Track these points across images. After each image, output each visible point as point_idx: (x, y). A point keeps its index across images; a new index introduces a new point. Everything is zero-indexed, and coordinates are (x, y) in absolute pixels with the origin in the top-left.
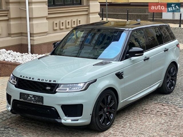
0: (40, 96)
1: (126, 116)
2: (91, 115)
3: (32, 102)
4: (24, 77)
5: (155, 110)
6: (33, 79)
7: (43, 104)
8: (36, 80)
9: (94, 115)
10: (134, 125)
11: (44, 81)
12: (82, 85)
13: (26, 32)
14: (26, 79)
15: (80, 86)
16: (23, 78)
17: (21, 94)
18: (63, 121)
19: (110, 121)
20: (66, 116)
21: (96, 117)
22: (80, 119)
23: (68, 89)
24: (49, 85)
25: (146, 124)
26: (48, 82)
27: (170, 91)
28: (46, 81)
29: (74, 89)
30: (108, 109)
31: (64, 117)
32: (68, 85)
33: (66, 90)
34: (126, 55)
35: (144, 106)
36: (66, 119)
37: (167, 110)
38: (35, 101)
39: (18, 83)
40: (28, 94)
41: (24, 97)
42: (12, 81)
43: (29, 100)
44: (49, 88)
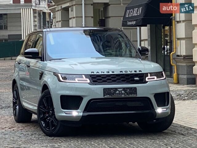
0: (133, 88)
3: (123, 96)
6: (113, 72)
7: (137, 95)
11: (129, 73)
14: (103, 74)
16: (98, 74)
17: (105, 90)
28: (131, 72)
38: (126, 94)
39: (92, 80)
40: (115, 88)
41: (110, 92)
42: (78, 80)
43: (117, 94)
44: (138, 79)
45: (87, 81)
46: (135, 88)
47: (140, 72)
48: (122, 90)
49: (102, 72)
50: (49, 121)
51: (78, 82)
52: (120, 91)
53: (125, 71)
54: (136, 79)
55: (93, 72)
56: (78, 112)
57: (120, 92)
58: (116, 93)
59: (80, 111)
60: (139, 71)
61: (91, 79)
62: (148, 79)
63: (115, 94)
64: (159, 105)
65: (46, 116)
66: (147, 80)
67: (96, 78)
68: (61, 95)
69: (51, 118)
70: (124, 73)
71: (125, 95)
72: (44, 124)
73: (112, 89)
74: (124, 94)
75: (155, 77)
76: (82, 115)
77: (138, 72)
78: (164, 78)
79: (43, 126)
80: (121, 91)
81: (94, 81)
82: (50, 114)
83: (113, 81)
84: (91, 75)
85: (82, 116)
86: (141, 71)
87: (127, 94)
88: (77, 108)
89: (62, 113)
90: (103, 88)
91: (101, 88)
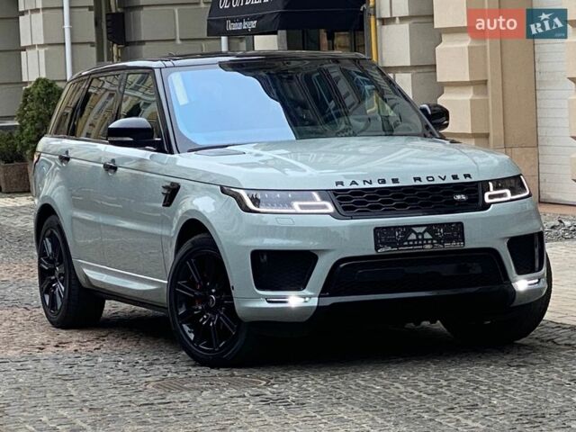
0: (452, 223)
3: (428, 247)
6: (395, 181)
11: (438, 181)
17: (378, 231)
28: (444, 180)
38: (435, 241)
39: (341, 204)
40: (406, 226)
41: (392, 239)
42: (301, 207)
43: (411, 243)
44: (464, 197)
45: (325, 207)
46: (460, 225)
47: (468, 180)
48: (424, 232)
49: (364, 181)
50: (208, 323)
51: (299, 210)
52: (420, 233)
53: (427, 178)
54: (459, 197)
55: (342, 183)
56: (304, 297)
57: (420, 237)
58: (410, 238)
59: (310, 293)
60: (466, 176)
61: (337, 203)
62: (491, 197)
63: (406, 243)
64: (521, 271)
65: (197, 310)
66: (487, 200)
67: (350, 199)
68: (253, 249)
69: (214, 314)
70: (425, 182)
71: (432, 244)
72: (190, 332)
73: (396, 228)
74: (430, 242)
75: (508, 191)
76: (316, 304)
77: (462, 179)
78: (527, 193)
79: (189, 339)
80: (422, 234)
81: (345, 209)
82: (212, 305)
83: (397, 206)
84: (336, 192)
85: (318, 306)
86: (469, 176)
87: (439, 242)
88: (299, 284)
89: (255, 301)
90: (373, 228)
91: (368, 226)
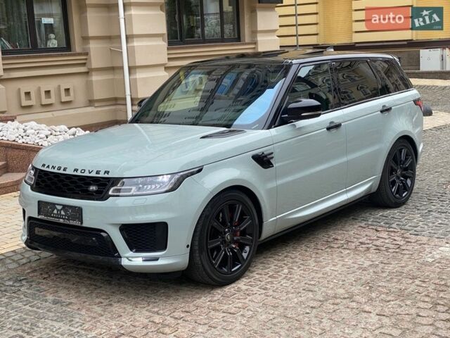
0: (76, 207)
1: (286, 254)
2: (188, 246)
3: (61, 221)
4: (48, 167)
5: (355, 240)
6: (65, 169)
7: (82, 223)
8: (70, 172)
9: (197, 248)
10: (297, 272)
11: (86, 174)
12: (166, 179)
13: (123, 96)
14: (52, 170)
15: (163, 183)
16: (47, 169)
17: (40, 203)
18: (125, 262)
19: (242, 261)
20: (131, 250)
21: (201, 252)
22: (163, 257)
23: (134, 188)
24: (95, 180)
25: (327, 269)
26: (93, 174)
27: (398, 201)
28: (90, 173)
29: (149, 189)
30: (236, 235)
31: (127, 252)
32: (135, 180)
33: (130, 192)
34: (283, 116)
35: (335, 233)
36: (133, 257)
37: (383, 240)
38: (66, 218)
40: (53, 204)
41: (46, 211)
47: (106, 176)
49: (53, 167)
53: (82, 170)
54: (91, 188)
55: (44, 166)
60: (105, 172)
63: (52, 215)
66: (110, 193)
70: (79, 173)
73: (49, 203)
77: (102, 175)
90: (37, 200)
